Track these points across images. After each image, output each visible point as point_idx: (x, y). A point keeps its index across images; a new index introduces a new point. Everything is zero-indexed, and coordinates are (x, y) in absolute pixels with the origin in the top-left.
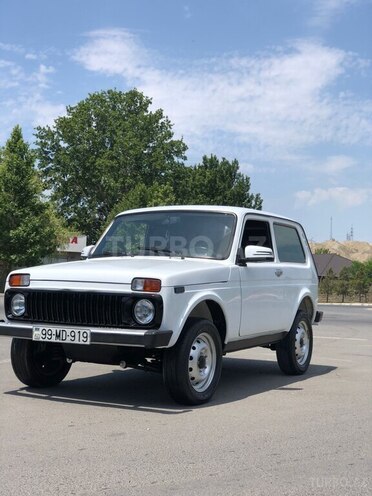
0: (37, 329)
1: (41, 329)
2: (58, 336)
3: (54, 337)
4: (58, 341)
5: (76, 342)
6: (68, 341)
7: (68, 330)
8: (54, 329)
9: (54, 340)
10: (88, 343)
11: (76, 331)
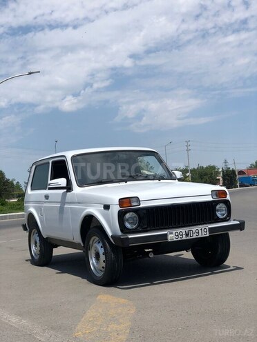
0: (170, 233)
1: (174, 232)
2: (187, 235)
3: (184, 236)
4: (188, 238)
5: (200, 236)
6: (195, 236)
7: (194, 229)
8: (184, 230)
9: (184, 238)
10: (208, 235)
11: (199, 229)
